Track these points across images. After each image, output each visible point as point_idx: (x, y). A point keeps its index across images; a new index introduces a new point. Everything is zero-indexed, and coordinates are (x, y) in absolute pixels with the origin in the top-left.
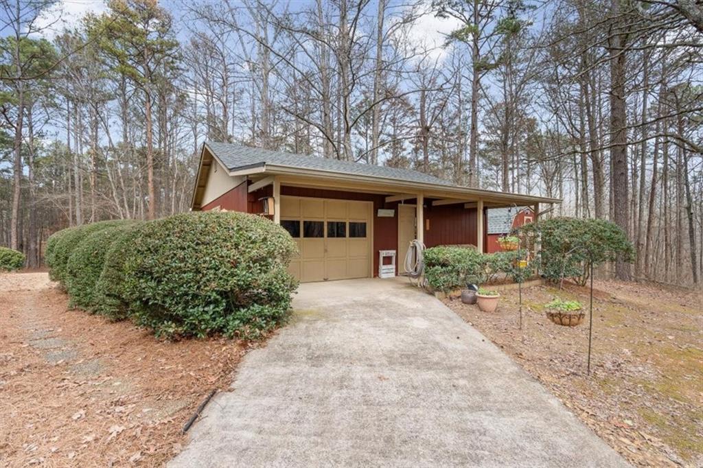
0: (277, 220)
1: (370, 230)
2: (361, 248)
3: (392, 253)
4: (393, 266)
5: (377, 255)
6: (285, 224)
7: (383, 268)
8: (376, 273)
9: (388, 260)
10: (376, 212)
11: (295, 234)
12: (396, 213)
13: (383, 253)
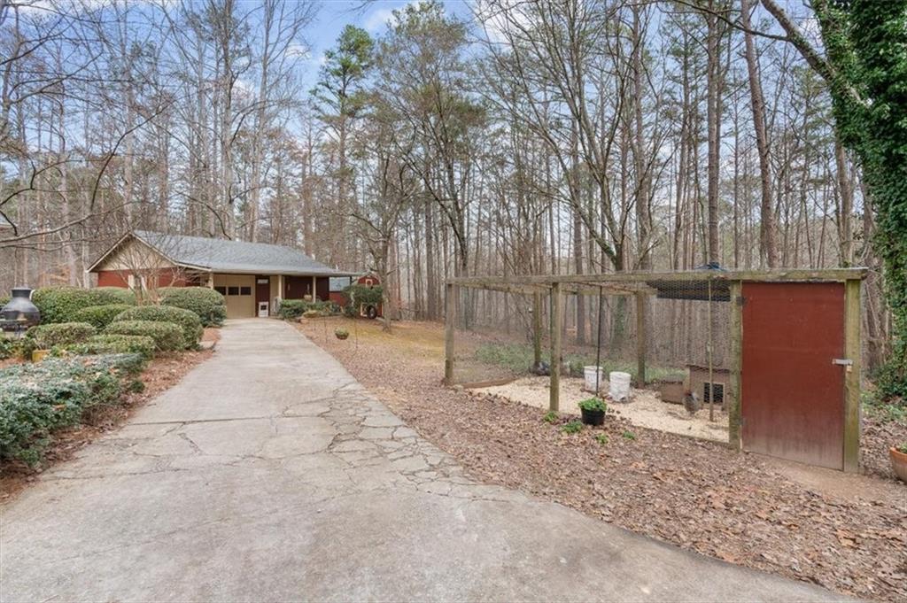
0: (212, 288)
1: (253, 291)
2: (249, 300)
3: (266, 303)
4: (267, 311)
5: (257, 305)
6: (216, 288)
7: (261, 312)
8: (257, 315)
9: (264, 308)
10: (257, 281)
11: (224, 293)
12: (269, 282)
13: (261, 304)
